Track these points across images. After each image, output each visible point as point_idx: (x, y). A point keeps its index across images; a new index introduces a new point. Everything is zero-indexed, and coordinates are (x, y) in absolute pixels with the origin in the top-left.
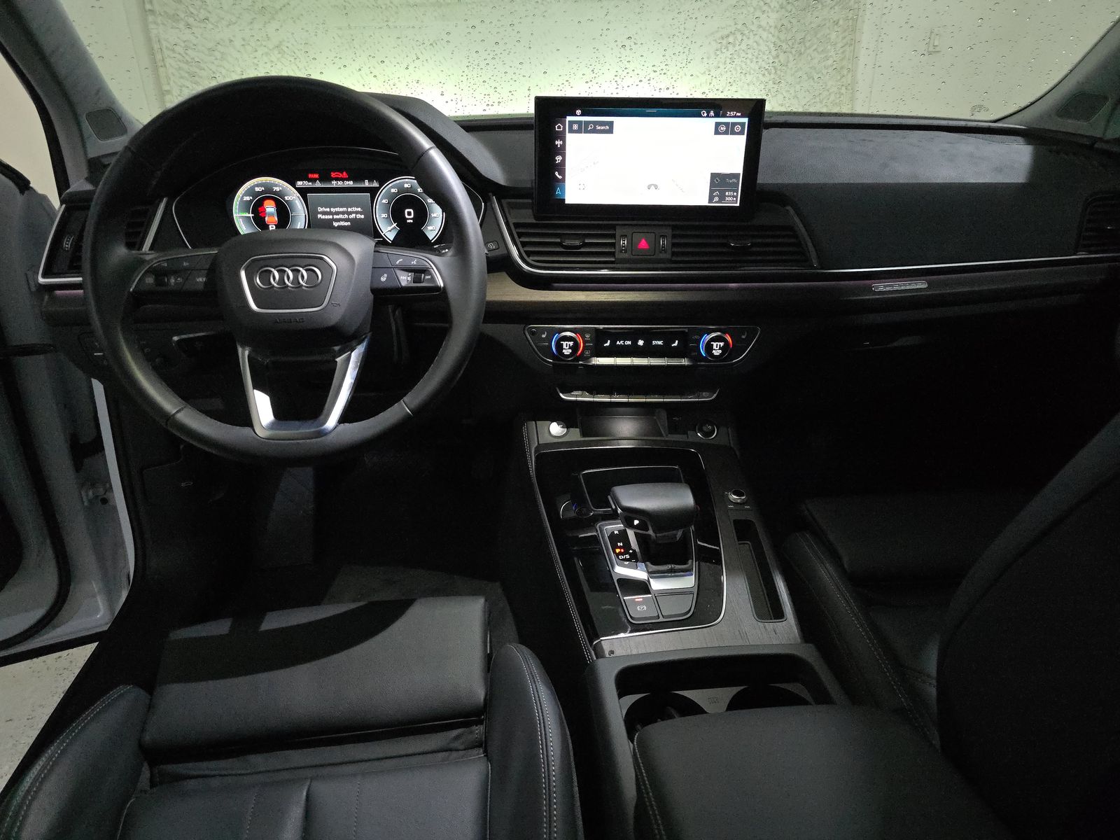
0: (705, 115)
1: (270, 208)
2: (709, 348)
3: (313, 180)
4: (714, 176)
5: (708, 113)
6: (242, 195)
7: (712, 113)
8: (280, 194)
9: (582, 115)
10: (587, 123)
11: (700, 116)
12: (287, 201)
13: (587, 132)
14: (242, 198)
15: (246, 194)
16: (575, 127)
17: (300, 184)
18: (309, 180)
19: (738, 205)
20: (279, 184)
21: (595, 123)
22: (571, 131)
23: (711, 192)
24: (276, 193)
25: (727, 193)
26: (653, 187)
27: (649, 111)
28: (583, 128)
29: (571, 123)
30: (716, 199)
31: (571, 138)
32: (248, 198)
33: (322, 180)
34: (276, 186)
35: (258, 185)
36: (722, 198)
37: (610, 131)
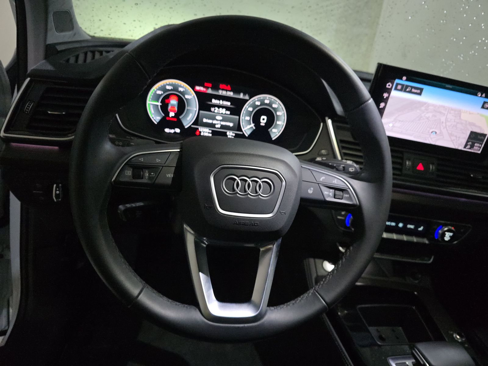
0: (480, 95)
1: (174, 102)
2: (443, 235)
3: (207, 88)
4: (472, 133)
5: (482, 94)
6: (156, 89)
7: (484, 95)
8: (183, 93)
9: (407, 80)
10: (407, 86)
11: (476, 95)
12: (186, 99)
13: (405, 91)
14: (156, 92)
15: (160, 89)
16: (399, 87)
17: (198, 88)
18: (204, 87)
19: (479, 152)
20: (183, 86)
21: (412, 87)
22: (396, 89)
23: (468, 142)
24: (180, 92)
25: (476, 144)
26: (434, 133)
27: (448, 86)
28: (404, 89)
29: (397, 84)
30: (469, 147)
31: (394, 93)
32: (159, 92)
33: (213, 88)
34: (181, 87)
35: (169, 85)
36: (472, 146)
37: (420, 94)
